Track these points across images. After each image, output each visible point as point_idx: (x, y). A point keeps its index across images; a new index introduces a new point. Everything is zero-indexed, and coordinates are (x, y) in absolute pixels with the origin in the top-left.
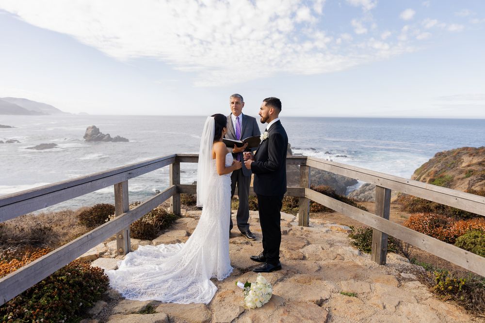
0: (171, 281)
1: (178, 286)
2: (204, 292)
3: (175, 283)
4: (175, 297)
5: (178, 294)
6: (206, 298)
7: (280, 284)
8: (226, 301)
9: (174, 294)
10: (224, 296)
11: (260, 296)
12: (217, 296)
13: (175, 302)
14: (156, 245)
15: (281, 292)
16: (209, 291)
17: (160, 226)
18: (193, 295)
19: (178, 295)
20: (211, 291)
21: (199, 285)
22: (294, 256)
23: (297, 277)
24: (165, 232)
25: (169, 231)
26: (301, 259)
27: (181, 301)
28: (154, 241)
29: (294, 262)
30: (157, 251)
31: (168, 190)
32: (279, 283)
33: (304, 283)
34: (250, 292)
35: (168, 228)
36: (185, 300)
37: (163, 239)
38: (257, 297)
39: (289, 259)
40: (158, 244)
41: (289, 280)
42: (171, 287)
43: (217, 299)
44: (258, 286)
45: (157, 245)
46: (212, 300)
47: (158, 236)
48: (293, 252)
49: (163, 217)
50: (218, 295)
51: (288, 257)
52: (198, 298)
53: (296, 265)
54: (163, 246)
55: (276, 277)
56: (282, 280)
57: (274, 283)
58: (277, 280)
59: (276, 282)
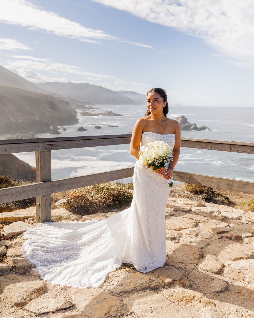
17: (108, 204)
33: (178, 301)
48: (211, 262)
55: (148, 283)
56: (157, 289)
57: (141, 289)
58: (147, 287)
59: (144, 288)
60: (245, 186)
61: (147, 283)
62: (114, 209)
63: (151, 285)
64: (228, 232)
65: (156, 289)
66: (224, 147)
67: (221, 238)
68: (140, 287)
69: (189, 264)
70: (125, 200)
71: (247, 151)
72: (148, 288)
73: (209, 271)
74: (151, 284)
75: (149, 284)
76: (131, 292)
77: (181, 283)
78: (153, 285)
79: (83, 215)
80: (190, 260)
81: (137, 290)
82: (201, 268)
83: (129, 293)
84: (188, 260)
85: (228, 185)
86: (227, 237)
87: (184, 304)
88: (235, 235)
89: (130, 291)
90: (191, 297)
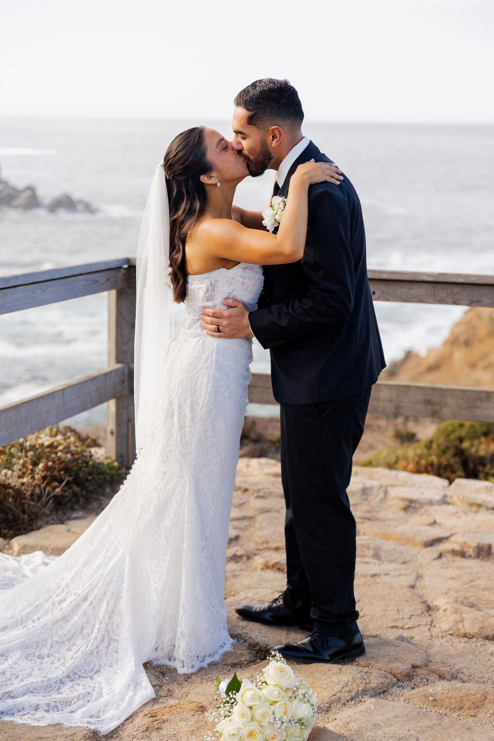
0: (15, 657)
1: (30, 675)
2: (105, 698)
3: (26, 665)
4: (10, 702)
5: (24, 695)
6: (107, 715)
7: (369, 702)
8: (164, 732)
9: (10, 695)
10: (165, 717)
11: (265, 723)
12: (141, 715)
13: (7, 718)
14: (19, 554)
15: (354, 726)
16: (122, 699)
17: (55, 497)
18: (67, 703)
19: (19, 700)
20: (127, 698)
21: (99, 679)
22: (468, 627)
23: (440, 688)
24: (69, 519)
25: (84, 518)
26: (487, 638)
27: (26, 717)
28: (17, 542)
29: (461, 645)
30: (15, 571)
31: (93, 379)
32: (366, 698)
33: (453, 710)
34: (236, 709)
35: (83, 508)
36: (39, 714)
37: (48, 537)
38: (254, 726)
39: (445, 634)
40: (25, 550)
41: (407, 693)
42: (8, 674)
43: (141, 721)
44: (265, 691)
45: (24, 553)
46: (123, 724)
47: (38, 529)
48: (469, 615)
49: (67, 470)
50: (146, 710)
51: (445, 626)
52: (79, 713)
53: (461, 655)
54: (38, 556)
55: (361, 681)
56: (384, 692)
57: (350, 697)
58: (363, 690)
59: (357, 695)
60: (479, 404)
61: (358, 681)
62: (73, 509)
63: (369, 684)
64: (447, 538)
65: (382, 693)
66: (416, 290)
67: (440, 556)
68: (346, 694)
69: (413, 627)
70: (93, 479)
71: (485, 300)
72: (364, 692)
73: (474, 637)
74: (367, 681)
75: (364, 683)
76: (330, 707)
77: (432, 672)
78: (374, 684)
79: (9, 535)
80: (410, 618)
81: (343, 701)
82: (451, 632)
83: (327, 711)
84: (405, 617)
85: (428, 402)
86: (454, 552)
87: (473, 714)
88: (475, 545)
89: (328, 705)
90: (478, 696)
